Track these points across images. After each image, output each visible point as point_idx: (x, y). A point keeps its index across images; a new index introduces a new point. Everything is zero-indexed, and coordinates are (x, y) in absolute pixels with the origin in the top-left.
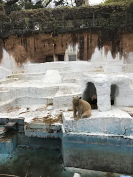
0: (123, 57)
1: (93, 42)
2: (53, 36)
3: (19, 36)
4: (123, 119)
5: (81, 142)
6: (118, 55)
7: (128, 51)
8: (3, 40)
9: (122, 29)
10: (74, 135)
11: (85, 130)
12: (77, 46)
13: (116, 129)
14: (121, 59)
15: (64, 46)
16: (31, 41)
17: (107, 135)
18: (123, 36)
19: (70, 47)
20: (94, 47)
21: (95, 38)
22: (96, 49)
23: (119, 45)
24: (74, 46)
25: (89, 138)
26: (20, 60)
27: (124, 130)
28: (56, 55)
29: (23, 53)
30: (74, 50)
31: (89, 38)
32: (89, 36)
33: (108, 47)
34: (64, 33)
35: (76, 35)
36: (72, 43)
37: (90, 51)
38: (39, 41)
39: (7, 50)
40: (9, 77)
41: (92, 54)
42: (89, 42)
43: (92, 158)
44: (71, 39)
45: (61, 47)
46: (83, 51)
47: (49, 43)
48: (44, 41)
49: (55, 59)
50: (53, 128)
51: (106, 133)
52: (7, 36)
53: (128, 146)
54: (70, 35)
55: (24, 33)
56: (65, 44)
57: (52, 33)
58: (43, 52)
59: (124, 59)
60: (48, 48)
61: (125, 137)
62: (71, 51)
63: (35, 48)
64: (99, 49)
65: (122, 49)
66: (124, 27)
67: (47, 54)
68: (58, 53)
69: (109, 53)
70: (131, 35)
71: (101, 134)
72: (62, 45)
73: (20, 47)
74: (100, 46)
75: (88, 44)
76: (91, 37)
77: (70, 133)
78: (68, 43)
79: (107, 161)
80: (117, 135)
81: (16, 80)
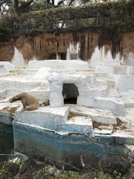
0: (123, 57)
1: (93, 42)
2: (56, 35)
3: (26, 36)
4: (56, 115)
5: (24, 132)
6: (118, 55)
7: (128, 52)
8: (15, 39)
9: (121, 27)
11: (28, 121)
12: (78, 45)
13: (50, 124)
14: (121, 59)
15: (66, 45)
16: (37, 40)
17: (42, 128)
18: (124, 35)
19: (71, 46)
20: (95, 47)
21: (96, 37)
22: (97, 49)
23: (120, 44)
24: (75, 45)
25: (30, 129)
26: (28, 57)
27: (56, 126)
28: (58, 53)
29: (30, 51)
30: (75, 49)
31: (90, 37)
32: (90, 35)
33: (108, 47)
34: (65, 32)
35: (77, 34)
36: (73, 42)
37: (90, 51)
38: (44, 40)
39: (17, 48)
40: (10, 71)
41: (92, 54)
42: (90, 41)
43: (33, 147)
44: (72, 38)
45: (63, 46)
46: (84, 51)
47: (53, 42)
48: (48, 40)
49: (57, 57)
51: (42, 127)
52: (17, 36)
53: (58, 141)
54: (71, 34)
55: (30, 33)
56: (67, 43)
57: (55, 32)
58: (47, 50)
59: (124, 60)
60: (52, 46)
61: (56, 132)
62: (72, 49)
63: (41, 46)
64: (100, 49)
65: (122, 48)
66: (124, 26)
67: (51, 52)
68: (60, 51)
69: (109, 53)
70: (132, 34)
71: (38, 127)
72: (64, 44)
73: (28, 46)
74: (100, 46)
75: (89, 43)
76: (92, 36)
77: (17, 122)
78: (70, 42)
79: (43, 152)
80: (50, 130)
81: (14, 75)
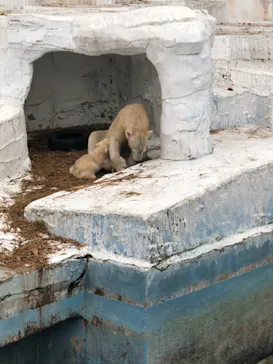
5: (200, 286)
10: (181, 264)
43: (230, 330)
50: (53, 278)
77: (168, 262)
